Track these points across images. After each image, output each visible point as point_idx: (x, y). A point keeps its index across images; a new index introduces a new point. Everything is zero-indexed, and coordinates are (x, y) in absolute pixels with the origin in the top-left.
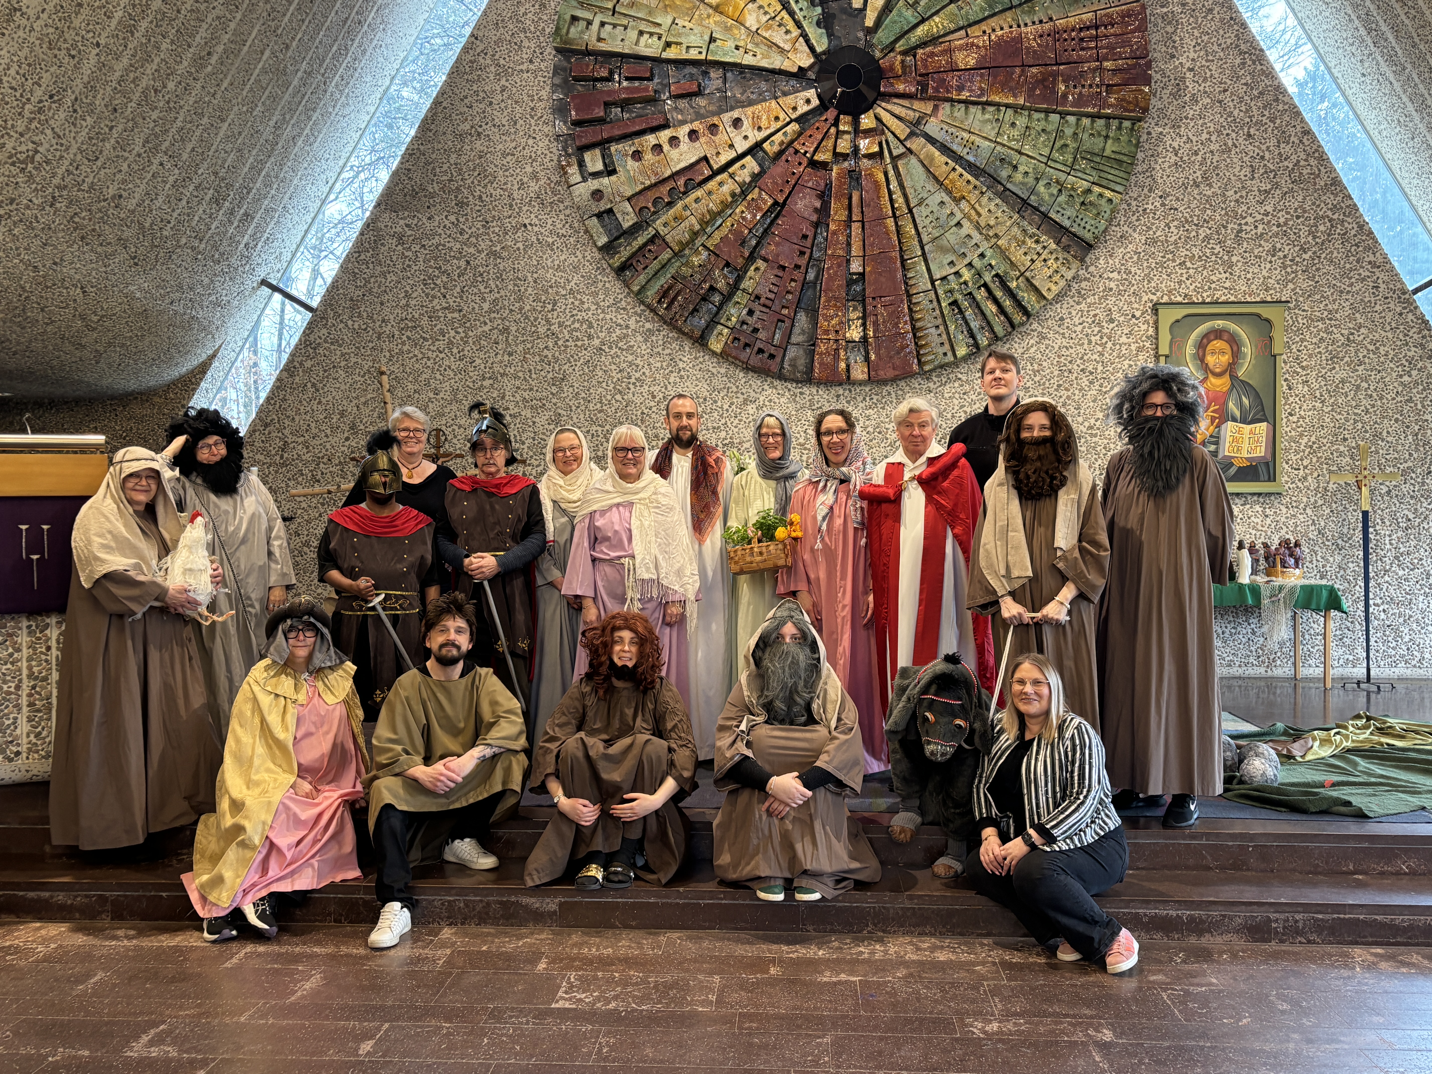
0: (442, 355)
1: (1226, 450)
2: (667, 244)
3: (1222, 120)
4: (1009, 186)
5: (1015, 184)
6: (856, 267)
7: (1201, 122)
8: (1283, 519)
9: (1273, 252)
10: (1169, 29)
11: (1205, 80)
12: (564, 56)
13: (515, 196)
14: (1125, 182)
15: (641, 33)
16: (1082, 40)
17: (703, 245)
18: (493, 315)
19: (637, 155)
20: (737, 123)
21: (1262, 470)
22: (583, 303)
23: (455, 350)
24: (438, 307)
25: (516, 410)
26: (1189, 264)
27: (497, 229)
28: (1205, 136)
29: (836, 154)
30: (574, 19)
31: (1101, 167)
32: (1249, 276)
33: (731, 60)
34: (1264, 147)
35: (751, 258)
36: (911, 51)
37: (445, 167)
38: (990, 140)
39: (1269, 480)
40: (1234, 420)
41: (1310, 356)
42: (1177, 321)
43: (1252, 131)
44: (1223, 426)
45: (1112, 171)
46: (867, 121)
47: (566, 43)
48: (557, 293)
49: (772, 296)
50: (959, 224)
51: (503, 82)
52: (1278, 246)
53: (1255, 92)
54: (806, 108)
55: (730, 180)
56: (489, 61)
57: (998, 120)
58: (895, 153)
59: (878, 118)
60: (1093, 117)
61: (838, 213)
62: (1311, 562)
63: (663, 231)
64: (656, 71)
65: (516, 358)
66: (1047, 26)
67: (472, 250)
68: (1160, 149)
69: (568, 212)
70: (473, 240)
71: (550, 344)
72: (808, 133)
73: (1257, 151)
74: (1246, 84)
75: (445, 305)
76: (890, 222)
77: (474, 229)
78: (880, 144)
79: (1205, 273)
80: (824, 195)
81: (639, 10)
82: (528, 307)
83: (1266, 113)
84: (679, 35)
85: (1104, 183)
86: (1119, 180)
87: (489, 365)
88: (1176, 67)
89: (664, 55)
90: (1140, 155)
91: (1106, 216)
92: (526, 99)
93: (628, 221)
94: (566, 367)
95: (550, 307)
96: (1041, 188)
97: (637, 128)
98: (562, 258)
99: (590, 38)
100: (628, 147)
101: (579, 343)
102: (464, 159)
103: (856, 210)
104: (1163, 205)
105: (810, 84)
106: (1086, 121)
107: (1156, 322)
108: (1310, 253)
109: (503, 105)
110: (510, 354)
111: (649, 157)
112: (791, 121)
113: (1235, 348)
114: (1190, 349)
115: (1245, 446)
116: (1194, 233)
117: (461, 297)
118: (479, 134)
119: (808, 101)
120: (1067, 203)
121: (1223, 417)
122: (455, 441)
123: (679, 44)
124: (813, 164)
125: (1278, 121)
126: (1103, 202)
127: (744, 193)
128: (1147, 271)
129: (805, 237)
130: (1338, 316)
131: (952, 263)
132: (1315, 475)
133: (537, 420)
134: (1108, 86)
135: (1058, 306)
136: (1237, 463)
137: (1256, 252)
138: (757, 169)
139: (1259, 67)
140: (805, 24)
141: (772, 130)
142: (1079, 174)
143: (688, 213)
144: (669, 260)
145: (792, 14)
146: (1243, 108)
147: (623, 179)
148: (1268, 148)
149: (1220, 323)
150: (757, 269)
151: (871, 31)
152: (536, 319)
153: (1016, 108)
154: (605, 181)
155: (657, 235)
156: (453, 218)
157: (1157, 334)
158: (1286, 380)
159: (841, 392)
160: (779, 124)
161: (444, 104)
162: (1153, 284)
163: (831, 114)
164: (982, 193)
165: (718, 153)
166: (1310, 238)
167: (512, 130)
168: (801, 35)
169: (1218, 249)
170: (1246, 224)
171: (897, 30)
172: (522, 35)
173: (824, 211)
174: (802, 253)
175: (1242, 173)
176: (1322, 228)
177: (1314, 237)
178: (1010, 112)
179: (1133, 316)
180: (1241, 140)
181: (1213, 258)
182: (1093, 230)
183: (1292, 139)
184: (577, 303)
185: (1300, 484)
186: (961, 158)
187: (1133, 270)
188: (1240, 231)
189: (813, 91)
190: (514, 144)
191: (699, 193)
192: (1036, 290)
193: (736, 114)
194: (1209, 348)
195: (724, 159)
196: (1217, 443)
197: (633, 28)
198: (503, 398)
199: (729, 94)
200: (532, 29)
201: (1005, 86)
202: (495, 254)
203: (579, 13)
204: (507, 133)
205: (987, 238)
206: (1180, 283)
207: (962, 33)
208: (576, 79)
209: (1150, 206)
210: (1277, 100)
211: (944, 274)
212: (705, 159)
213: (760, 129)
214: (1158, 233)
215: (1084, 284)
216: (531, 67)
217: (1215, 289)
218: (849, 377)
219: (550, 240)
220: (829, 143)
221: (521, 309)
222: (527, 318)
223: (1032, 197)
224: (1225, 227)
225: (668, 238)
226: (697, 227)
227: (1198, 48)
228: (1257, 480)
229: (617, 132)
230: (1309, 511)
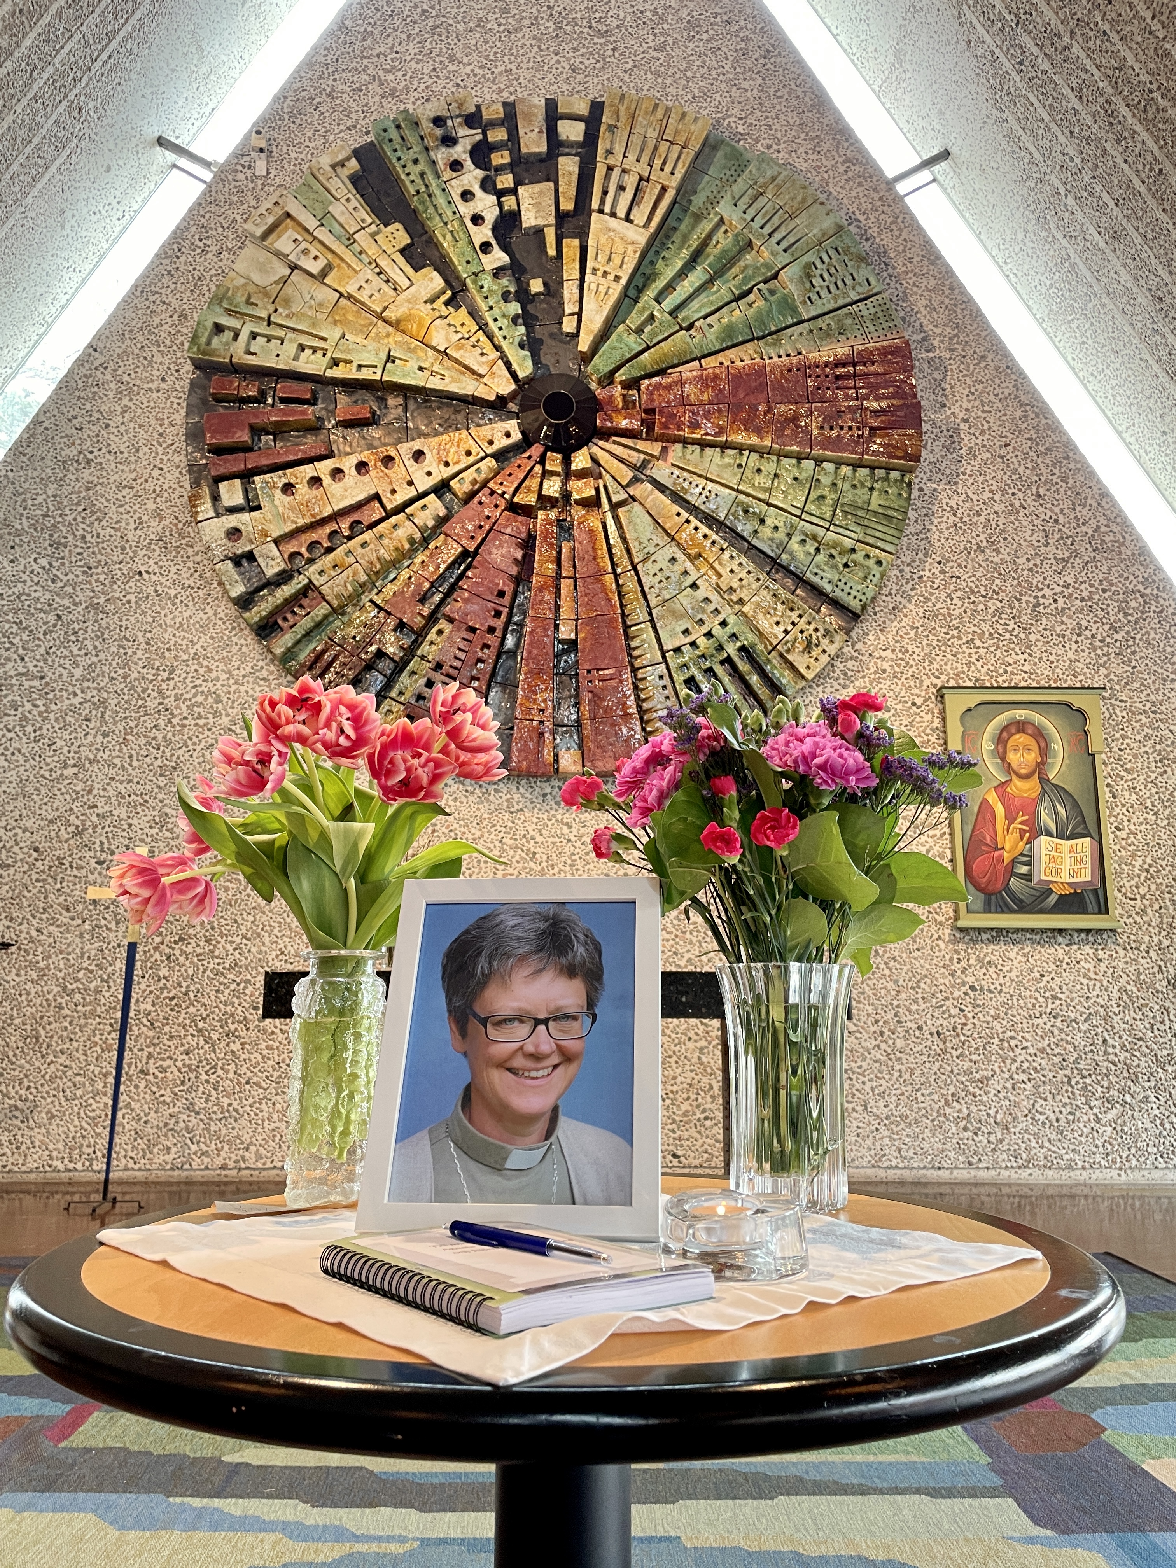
0: (12, 735)
1: (1042, 873)
2: (324, 598)
3: (1005, 478)
4: (755, 542)
5: (763, 541)
6: (566, 632)
7: (981, 478)
8: (1121, 965)
9: (1079, 631)
10: (936, 375)
11: (983, 432)
12: (205, 373)
13: (130, 537)
14: (896, 541)
15: (302, 348)
16: (838, 377)
17: (371, 601)
18: (86, 684)
19: (288, 488)
20: (418, 455)
21: (1090, 899)
22: (210, 671)
23: (29, 729)
24: (12, 673)
25: (107, 808)
26: (978, 643)
27: (102, 577)
28: (987, 495)
29: (541, 497)
30: (219, 329)
31: (866, 523)
32: (1051, 658)
33: (413, 382)
34: (1057, 510)
35: (432, 619)
36: (633, 384)
37: (40, 499)
38: (732, 489)
39: (1100, 912)
40: (1049, 834)
41: (1135, 756)
42: (969, 710)
43: (1042, 491)
44: (1036, 842)
45: (880, 528)
46: (580, 460)
47: (204, 353)
48: (176, 658)
49: (457, 664)
50: (694, 586)
51: (125, 401)
52: (1084, 623)
53: (1042, 449)
54: (506, 442)
55: (408, 523)
56: (108, 377)
57: (740, 466)
58: (615, 499)
59: (594, 460)
60: (855, 466)
61: (543, 566)
62: (1162, 1022)
63: (317, 580)
64: (320, 395)
65: (112, 741)
66: (795, 360)
67: (66, 602)
68: (935, 508)
69: (198, 558)
70: (69, 589)
71: (162, 723)
72: (507, 471)
73: (1049, 514)
74: (1030, 439)
75: (21, 670)
76: (609, 579)
77: (71, 576)
78: (597, 490)
79: (998, 653)
80: (528, 544)
81: (299, 321)
82: (135, 675)
83: (1056, 471)
84: (349, 351)
85: (871, 540)
86: (889, 538)
87: (74, 748)
88: (948, 417)
89: (330, 373)
90: (911, 514)
91: (875, 580)
92: (153, 422)
93: (272, 566)
94: (181, 752)
95: (165, 675)
96: (794, 545)
97: (292, 458)
98: (186, 615)
99: (238, 352)
100: (278, 479)
101: (201, 722)
102: (65, 491)
103: (565, 564)
104: (942, 572)
105: (511, 415)
106: (845, 470)
107: (943, 712)
108: (1122, 633)
109: (122, 429)
110: (105, 735)
111: (302, 489)
112: (487, 456)
113: (1043, 744)
114: (987, 745)
115: (1066, 867)
116: (982, 606)
117: (45, 661)
118: (89, 462)
119: (508, 435)
120: (826, 564)
121: (1036, 831)
122: (16, 849)
123: (349, 362)
124: (513, 508)
125: (1071, 481)
126: (871, 563)
127: (426, 541)
128: (927, 650)
129: (501, 594)
130: (1163, 708)
131: (686, 632)
132: (1156, 907)
133: (135, 822)
134: (872, 428)
135: (820, 689)
136: (1058, 890)
137: (1058, 630)
138: (442, 512)
139: (1044, 421)
140: (505, 345)
141: (462, 466)
142: (841, 530)
143: (352, 560)
144: (326, 617)
145: (490, 337)
146: (1029, 465)
147: (269, 516)
148: (1062, 510)
149: (1021, 714)
150: (440, 632)
151: (586, 358)
152: (144, 690)
153: (763, 453)
154: (245, 517)
155: (310, 587)
156: (44, 562)
157: (945, 726)
158: (1108, 785)
159: (548, 790)
160: (471, 459)
161: (46, 424)
162: (936, 666)
163: (536, 451)
164: (722, 550)
165: (394, 492)
166: (1121, 616)
167: (133, 459)
168: (501, 358)
169: (1012, 625)
170: (1044, 596)
171: (616, 358)
172: (154, 349)
173: (526, 564)
174: (498, 614)
175: (1035, 537)
176: (1133, 604)
177: (1126, 615)
178: (755, 456)
179: (914, 704)
180: (1029, 501)
181: (1007, 636)
182: (859, 596)
183: (1089, 501)
184: (202, 671)
185: (1138, 919)
186: (697, 508)
187: (910, 648)
188: (1038, 605)
189: (514, 422)
190: (133, 475)
191: (367, 536)
192: (792, 667)
193: (417, 445)
194: (1009, 744)
195: (400, 498)
196: (1029, 864)
197: (291, 341)
198: (90, 792)
199: (410, 424)
200: (168, 343)
201: (749, 426)
202: (95, 607)
203: (224, 321)
204: (127, 462)
205: (730, 603)
206: (969, 664)
207: (696, 363)
208: (219, 399)
209: (927, 573)
210: (1067, 458)
211: (677, 644)
212: (377, 497)
213: (447, 464)
214: (939, 605)
215: (850, 664)
216: (163, 385)
217: (1012, 673)
218: (557, 771)
219: (172, 592)
220: (534, 483)
221: (125, 677)
222: (133, 688)
223: (784, 556)
224: (1018, 600)
225: (325, 590)
226: (363, 578)
227: (971, 397)
228: (1084, 911)
229: (265, 462)
230: (1152, 954)
